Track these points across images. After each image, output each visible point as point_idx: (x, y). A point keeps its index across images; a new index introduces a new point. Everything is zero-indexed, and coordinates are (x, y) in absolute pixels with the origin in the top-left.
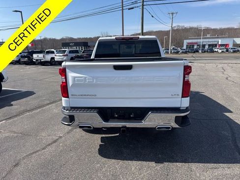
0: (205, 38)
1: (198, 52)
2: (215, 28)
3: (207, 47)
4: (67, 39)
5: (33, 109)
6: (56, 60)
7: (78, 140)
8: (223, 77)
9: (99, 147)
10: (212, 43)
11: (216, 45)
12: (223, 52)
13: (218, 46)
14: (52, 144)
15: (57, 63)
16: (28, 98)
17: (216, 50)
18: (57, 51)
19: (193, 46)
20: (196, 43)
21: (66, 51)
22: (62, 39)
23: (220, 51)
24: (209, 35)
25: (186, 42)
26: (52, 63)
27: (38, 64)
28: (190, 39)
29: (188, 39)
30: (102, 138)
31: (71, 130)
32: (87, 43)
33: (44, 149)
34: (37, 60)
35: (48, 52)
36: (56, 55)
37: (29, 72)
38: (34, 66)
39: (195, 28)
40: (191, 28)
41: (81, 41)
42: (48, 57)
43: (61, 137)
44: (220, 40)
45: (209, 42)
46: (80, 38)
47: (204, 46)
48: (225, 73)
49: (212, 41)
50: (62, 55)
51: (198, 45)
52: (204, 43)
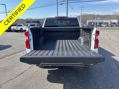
0: (97, 20)
1: (94, 26)
2: (102, 15)
3: (98, 24)
4: (29, 19)
5: (10, 55)
6: (23, 29)
7: (35, 72)
8: (108, 38)
9: (47, 76)
10: (100, 22)
11: (102, 23)
12: (106, 26)
13: (103, 24)
14: (20, 74)
15: (24, 31)
16: (8, 49)
17: (102, 25)
18: (24, 25)
19: (91, 23)
20: (93, 22)
21: (28, 25)
22: (27, 19)
23: (104, 26)
24: (99, 18)
25: (88, 21)
26: (21, 31)
27: (14, 31)
28: (90, 20)
29: (89, 20)
30: (49, 71)
31: (31, 67)
32: (39, 21)
33: (16, 77)
34: (13, 29)
35: (19, 26)
36: (23, 27)
37: (9, 36)
38: (12, 32)
39: (92, 15)
40: (90, 15)
41: (36, 20)
42: (19, 28)
43: (26, 70)
44: (104, 21)
45: (99, 21)
46: (36, 19)
47: (97, 23)
48: (108, 36)
49: (101, 21)
50: (26, 27)
51: (94, 23)
52: (97, 22)
